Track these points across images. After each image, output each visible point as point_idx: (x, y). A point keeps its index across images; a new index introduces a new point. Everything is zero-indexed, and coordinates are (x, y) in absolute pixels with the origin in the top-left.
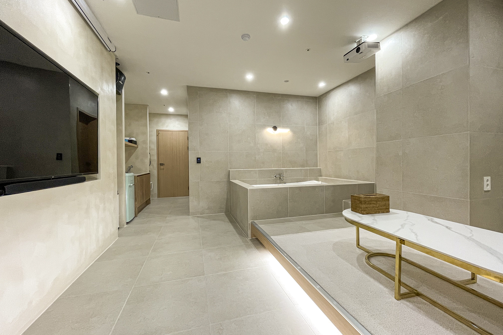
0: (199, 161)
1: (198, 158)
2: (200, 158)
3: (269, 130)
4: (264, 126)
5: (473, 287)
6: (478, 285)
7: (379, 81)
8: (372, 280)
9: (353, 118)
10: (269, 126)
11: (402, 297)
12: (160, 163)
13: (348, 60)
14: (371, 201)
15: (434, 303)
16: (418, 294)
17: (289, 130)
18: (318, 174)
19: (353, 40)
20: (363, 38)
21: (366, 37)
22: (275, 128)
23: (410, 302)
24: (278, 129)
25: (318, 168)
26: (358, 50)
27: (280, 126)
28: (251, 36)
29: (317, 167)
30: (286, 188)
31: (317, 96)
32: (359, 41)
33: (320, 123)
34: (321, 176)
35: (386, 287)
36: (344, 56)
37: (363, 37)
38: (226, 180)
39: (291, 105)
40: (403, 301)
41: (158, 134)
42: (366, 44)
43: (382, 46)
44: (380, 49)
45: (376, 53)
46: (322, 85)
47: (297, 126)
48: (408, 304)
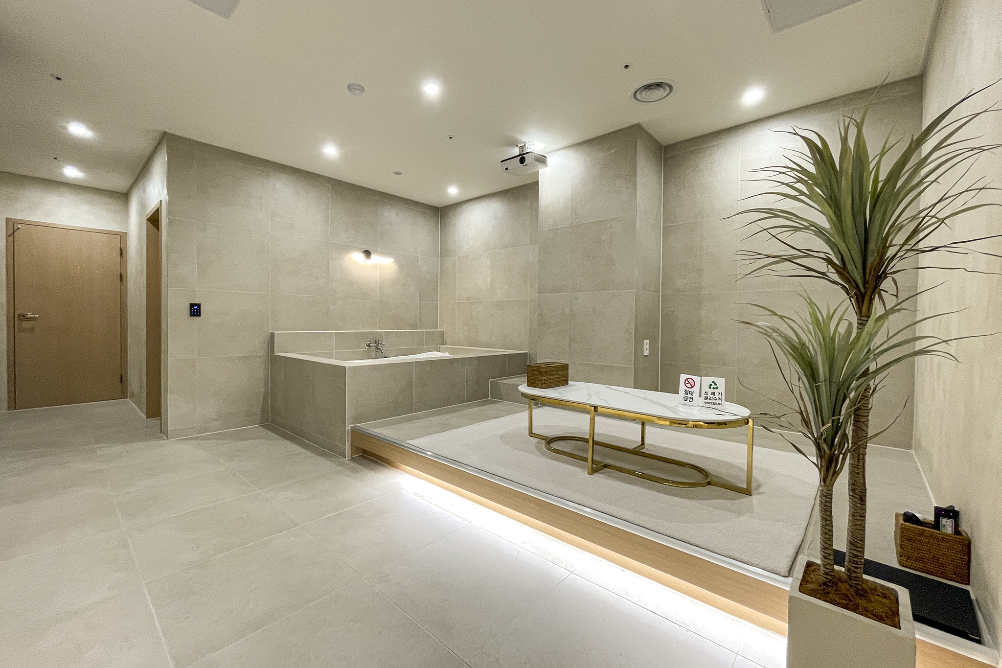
0: (195, 310)
1: (192, 305)
2: (199, 305)
3: (357, 257)
4: (347, 248)
5: (644, 451)
6: (647, 449)
7: (542, 209)
8: (560, 464)
9: (498, 254)
10: (356, 248)
11: (593, 471)
12: (19, 315)
13: (507, 169)
14: (552, 371)
15: (620, 470)
16: (606, 466)
17: (393, 260)
18: (440, 341)
19: (514, 143)
20: (528, 144)
21: (531, 144)
22: (368, 253)
23: (601, 473)
24: (373, 256)
25: (439, 330)
26: (522, 161)
27: (376, 252)
28: (365, 90)
29: (437, 328)
30: (410, 363)
31: (440, 206)
32: (522, 147)
33: (444, 253)
34: (444, 343)
35: (577, 467)
36: (502, 162)
37: (528, 142)
38: (262, 353)
39: (397, 215)
40: (595, 474)
41: (11, 232)
42: (533, 155)
43: (549, 161)
44: (547, 166)
45: (539, 171)
46: (453, 192)
47: (405, 253)
48: (600, 475)
